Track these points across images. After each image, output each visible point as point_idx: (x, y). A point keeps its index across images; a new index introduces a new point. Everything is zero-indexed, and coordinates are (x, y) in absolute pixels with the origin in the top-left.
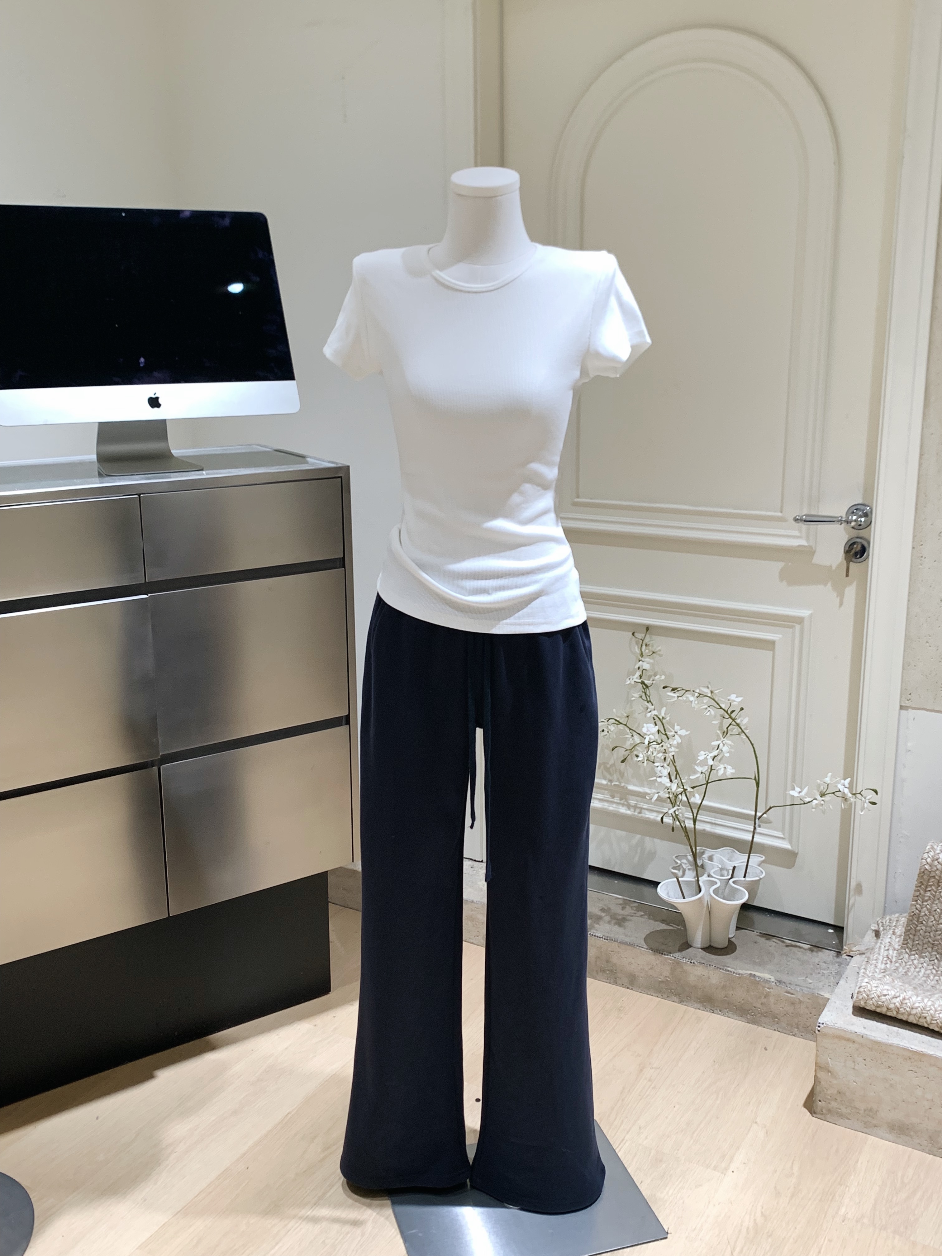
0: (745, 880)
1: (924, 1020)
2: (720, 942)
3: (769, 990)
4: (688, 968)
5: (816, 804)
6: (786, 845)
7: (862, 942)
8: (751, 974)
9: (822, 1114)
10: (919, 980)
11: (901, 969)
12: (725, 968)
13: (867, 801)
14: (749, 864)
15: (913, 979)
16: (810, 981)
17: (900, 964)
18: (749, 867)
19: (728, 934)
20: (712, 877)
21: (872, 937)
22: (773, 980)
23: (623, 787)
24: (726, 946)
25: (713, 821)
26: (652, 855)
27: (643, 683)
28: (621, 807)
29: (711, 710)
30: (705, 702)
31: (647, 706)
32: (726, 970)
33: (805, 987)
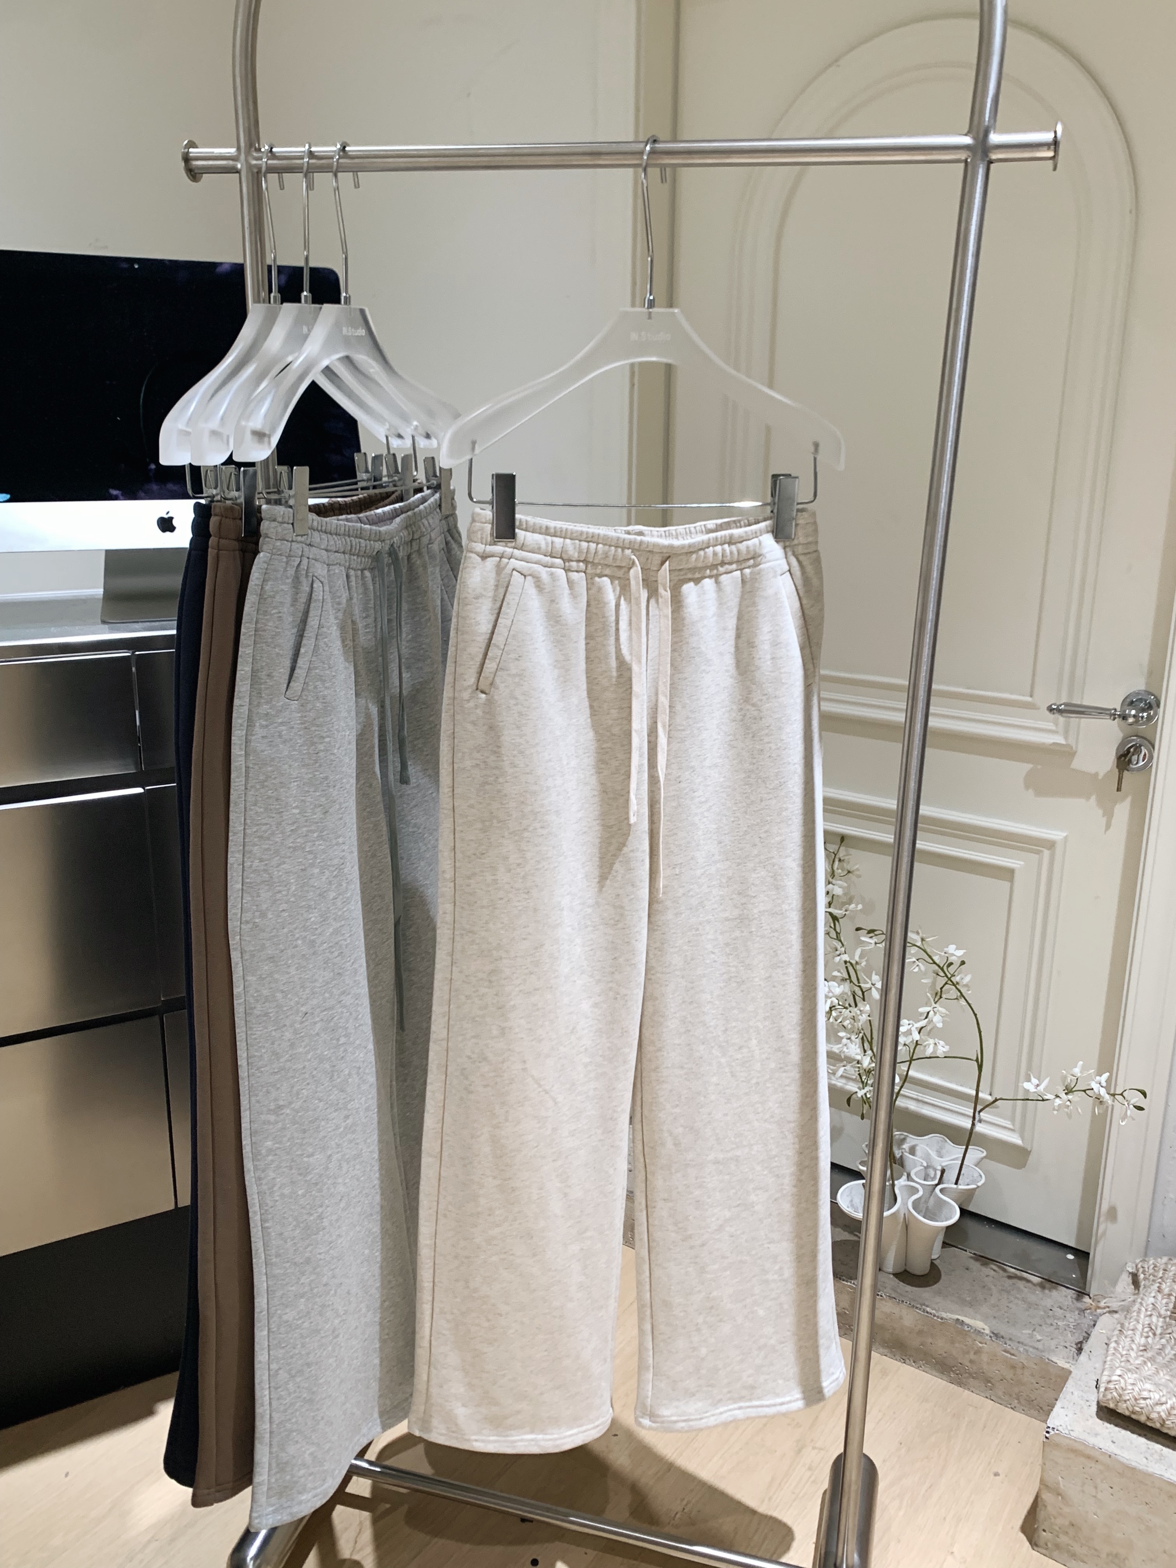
0: (956, 1189)
2: (920, 1266)
3: (981, 1345)
5: (1059, 1103)
6: (1015, 1139)
7: (1113, 1292)
8: (958, 1320)
9: (1046, 1549)
11: (1168, 1349)
12: (924, 1306)
13: (1132, 1106)
14: (965, 1163)
16: (1039, 1338)
18: (963, 1168)
19: (931, 1255)
20: (913, 1180)
21: (1128, 1285)
22: (987, 1331)
24: (927, 1271)
25: (920, 1098)
27: (832, 913)
29: (920, 964)
31: (835, 946)
32: (924, 1311)
33: (1030, 1346)
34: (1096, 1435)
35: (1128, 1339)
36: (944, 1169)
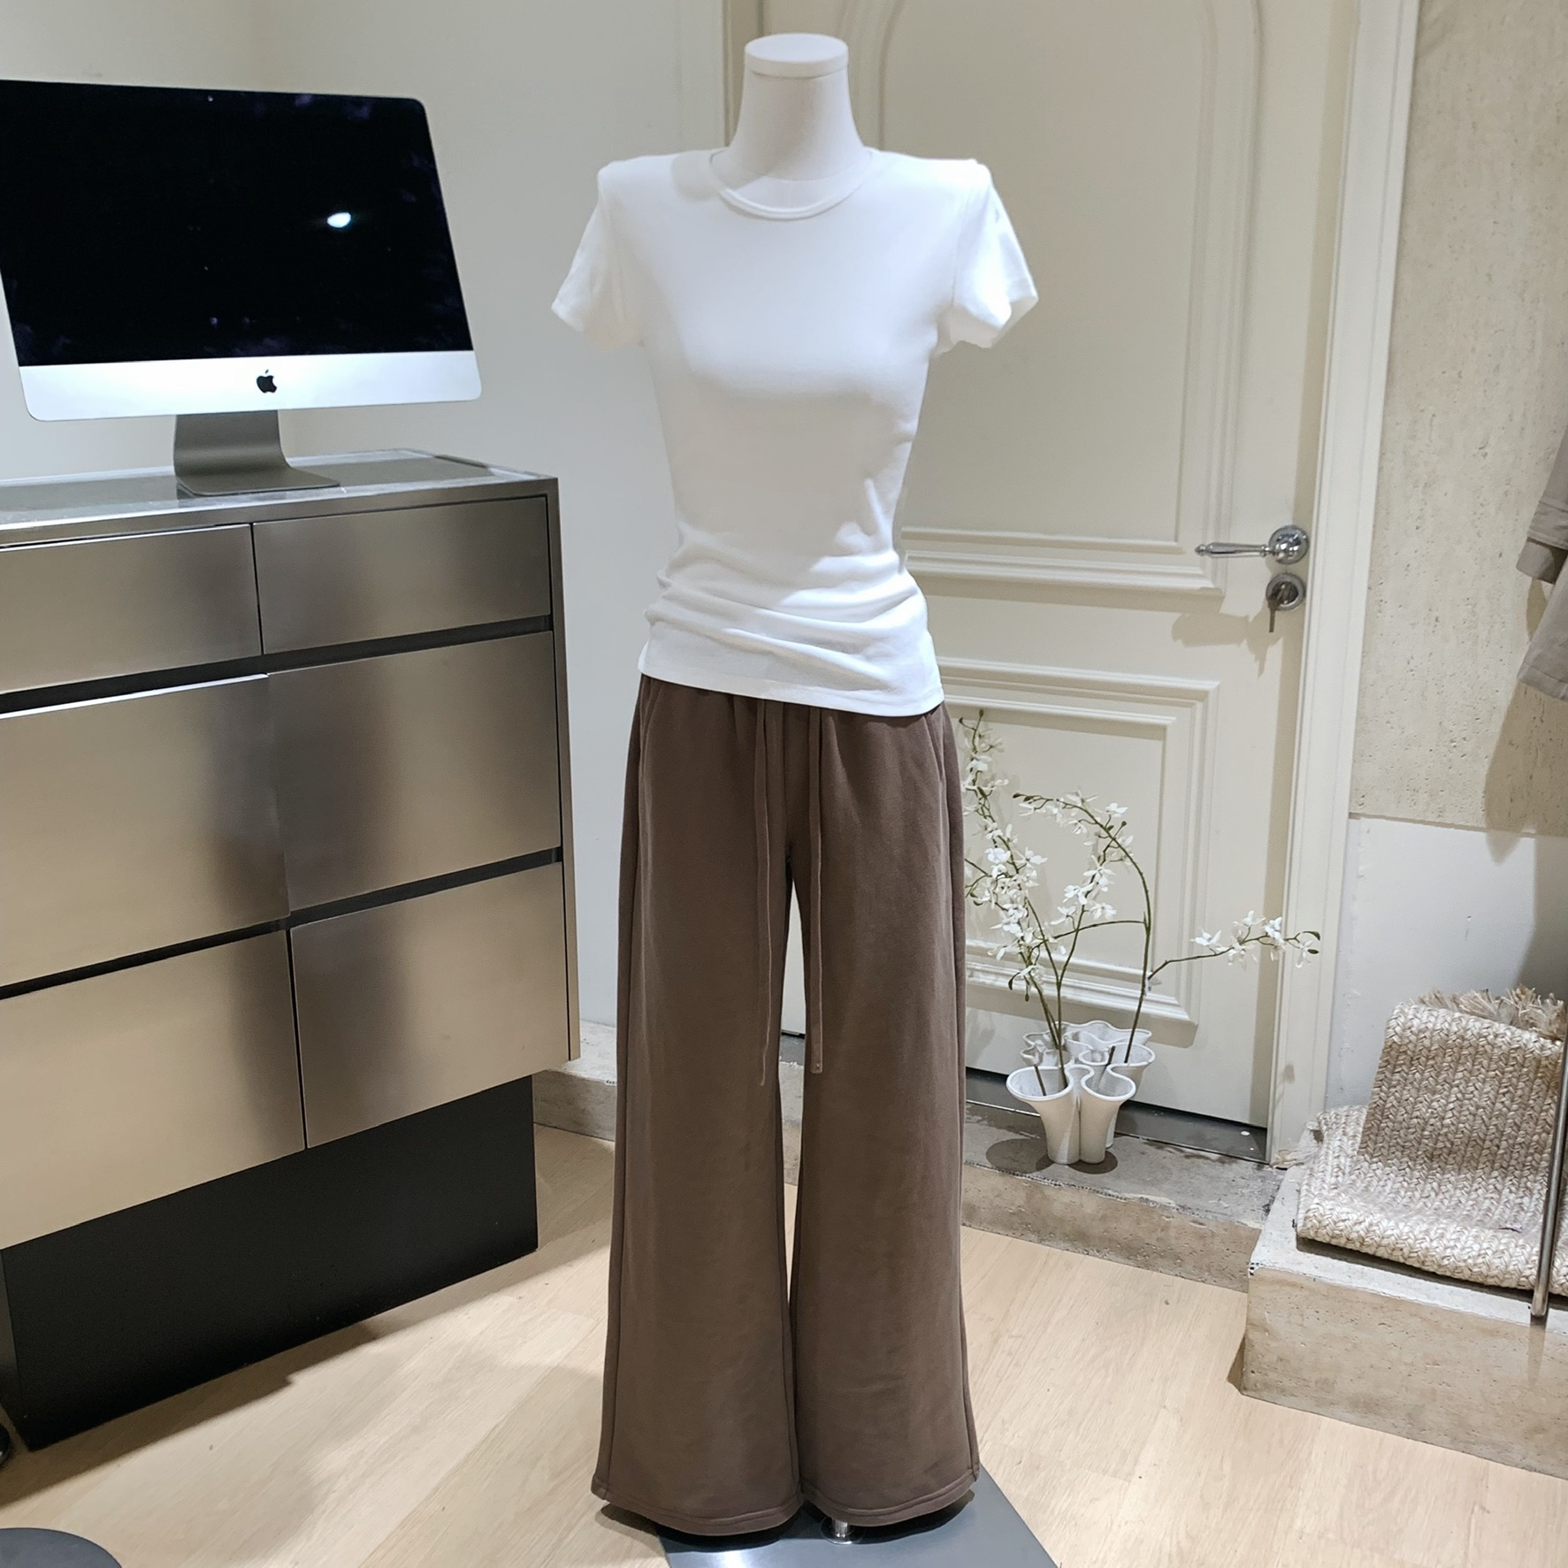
0: (1128, 1067)
1: (1400, 1253)
2: (1095, 1155)
3: (1167, 1220)
4: (1050, 1192)
5: (1234, 955)
6: (1182, 1015)
7: (1296, 1148)
8: (1142, 1198)
9: (1255, 1391)
10: (1386, 1198)
11: (1358, 1183)
12: (1105, 1190)
13: (1307, 949)
14: (1133, 1043)
15: (1378, 1197)
16: (1226, 1205)
17: (1357, 1176)
18: (1132, 1047)
19: (1105, 1144)
20: (1082, 1063)
21: (1313, 1140)
22: (1173, 1205)
24: (1102, 1159)
25: (1077, 985)
26: (991, 1036)
27: (980, 790)
29: (1082, 826)
30: (1073, 815)
31: (985, 822)
33: (1219, 1213)
34: (1299, 1264)
35: (1319, 1180)
36: (1113, 1049)
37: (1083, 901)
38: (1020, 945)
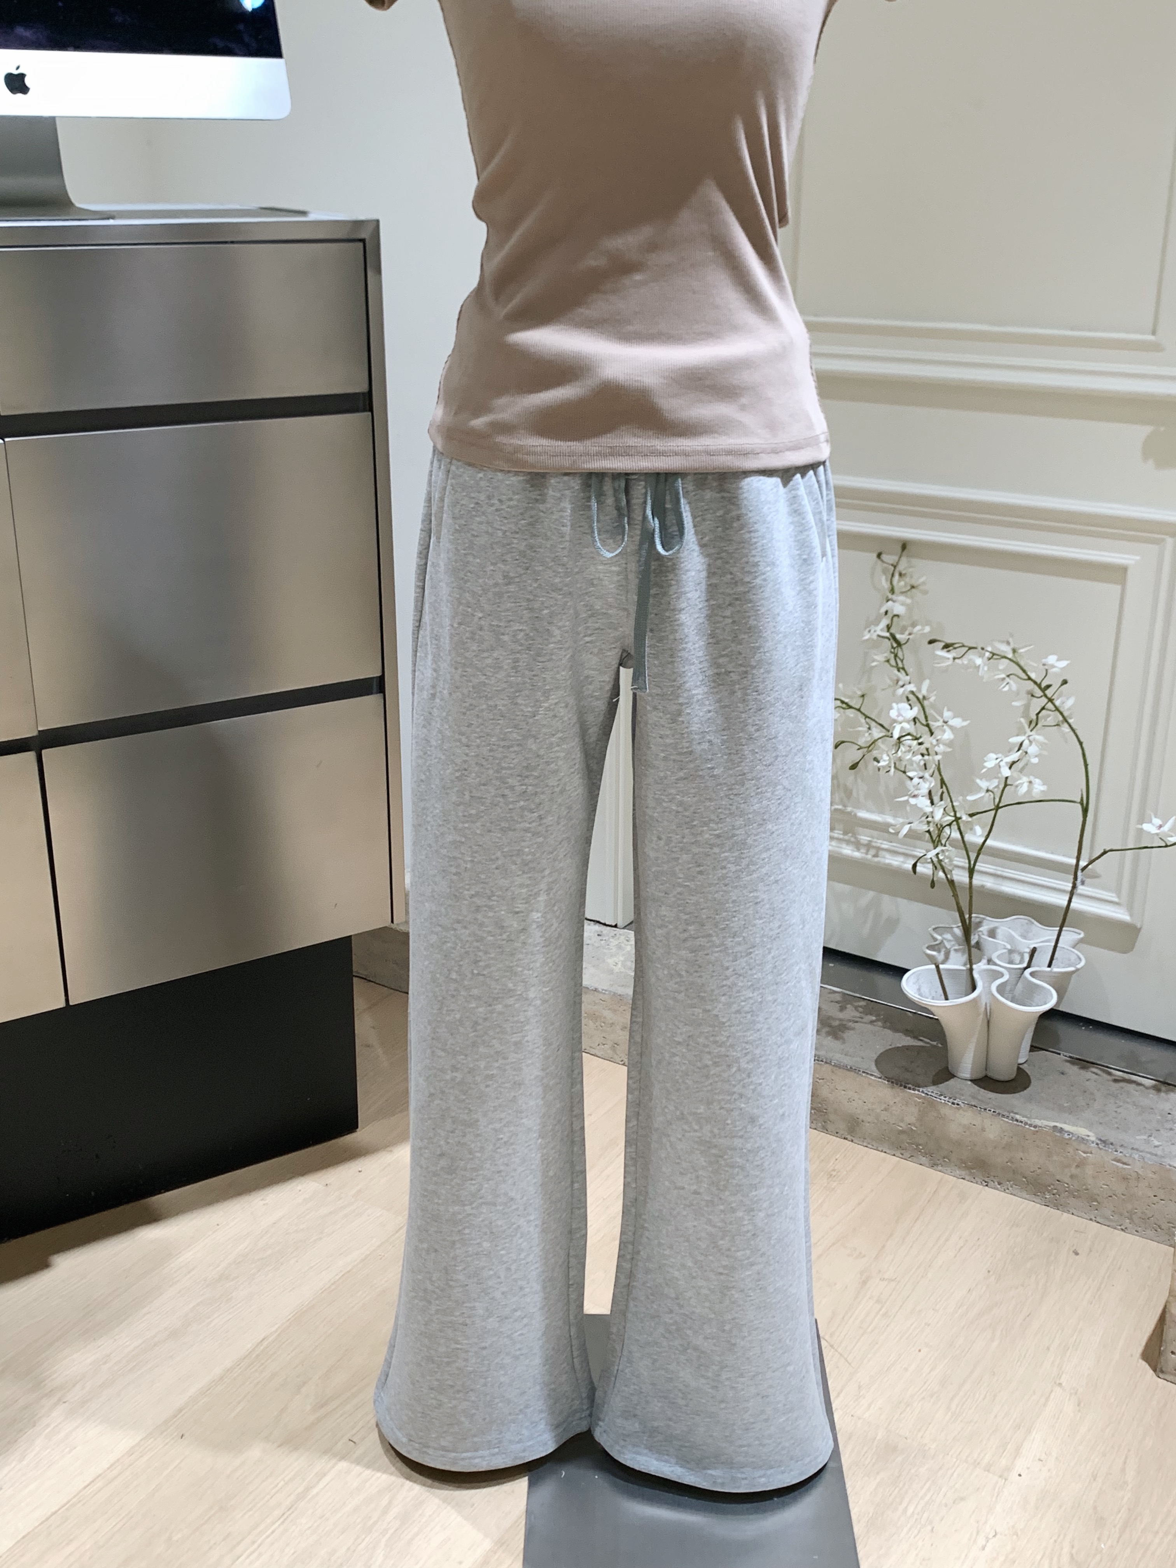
0: (1051, 972)
2: (1003, 1070)
3: (1085, 1155)
4: (947, 1111)
6: (1121, 915)
8: (1055, 1127)
9: (1174, 1375)
12: (1012, 1115)
14: (1059, 945)
16: (1157, 1143)
18: (1058, 949)
19: (1018, 1058)
20: (995, 964)
22: (1093, 1138)
23: (850, 813)
24: (1013, 1076)
25: (999, 873)
26: (892, 924)
27: (893, 637)
28: (844, 846)
29: (1011, 682)
30: (1001, 667)
31: (897, 676)
32: (1012, 1119)
33: (1147, 1152)
36: (1034, 951)
37: (1006, 772)
38: (929, 823)
